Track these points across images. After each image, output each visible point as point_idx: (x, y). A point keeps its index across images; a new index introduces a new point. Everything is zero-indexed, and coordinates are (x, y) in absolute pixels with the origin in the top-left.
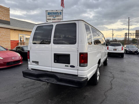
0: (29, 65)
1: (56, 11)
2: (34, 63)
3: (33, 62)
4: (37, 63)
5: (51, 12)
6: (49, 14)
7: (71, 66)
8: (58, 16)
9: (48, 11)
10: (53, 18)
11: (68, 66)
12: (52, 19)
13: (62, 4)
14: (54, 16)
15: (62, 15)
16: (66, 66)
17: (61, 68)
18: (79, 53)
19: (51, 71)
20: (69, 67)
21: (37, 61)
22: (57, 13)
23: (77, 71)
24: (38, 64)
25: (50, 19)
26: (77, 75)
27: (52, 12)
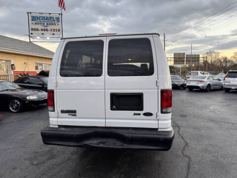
0: (50, 119)
1: (48, 15)
2: (66, 115)
3: (63, 112)
4: (73, 113)
5: (38, 15)
6: (34, 18)
7: (146, 114)
8: (52, 24)
9: (33, 15)
10: (44, 28)
11: (139, 114)
12: (42, 30)
13: (61, 3)
14: (46, 24)
15: (60, 23)
16: (135, 114)
17: (126, 119)
18: (160, 90)
19: (104, 126)
20: (142, 116)
21: (72, 109)
22: (51, 18)
23: (157, 122)
24: (76, 115)
25: (38, 30)
26: (157, 129)
27: (41, 15)
